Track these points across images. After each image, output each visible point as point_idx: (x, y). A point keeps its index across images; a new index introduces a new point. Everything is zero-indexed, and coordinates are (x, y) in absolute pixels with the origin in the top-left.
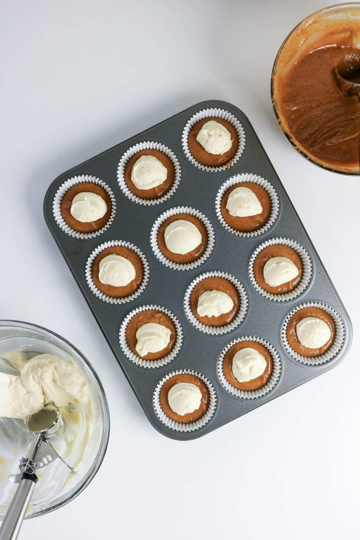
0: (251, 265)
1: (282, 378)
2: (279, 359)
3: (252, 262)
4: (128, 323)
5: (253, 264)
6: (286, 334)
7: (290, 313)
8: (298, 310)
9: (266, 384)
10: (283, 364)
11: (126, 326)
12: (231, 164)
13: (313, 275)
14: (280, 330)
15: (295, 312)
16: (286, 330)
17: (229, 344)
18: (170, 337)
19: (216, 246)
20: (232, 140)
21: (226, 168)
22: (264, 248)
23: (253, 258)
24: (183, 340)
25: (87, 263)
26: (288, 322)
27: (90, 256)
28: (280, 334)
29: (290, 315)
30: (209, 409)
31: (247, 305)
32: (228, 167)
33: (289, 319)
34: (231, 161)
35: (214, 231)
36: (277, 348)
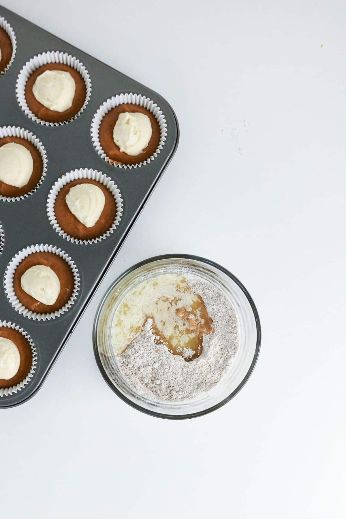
20: (143, 152)
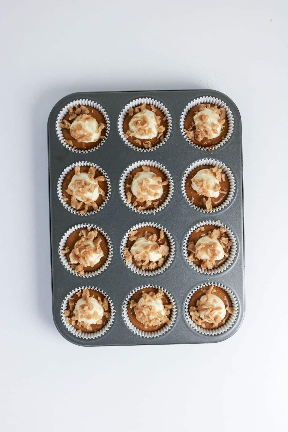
0: (189, 233)
1: (171, 332)
2: (176, 316)
3: (191, 230)
4: (73, 231)
5: (191, 233)
6: (190, 299)
7: (201, 284)
8: (209, 285)
9: (157, 331)
10: (177, 321)
11: (71, 233)
12: (212, 148)
13: (233, 264)
14: (187, 294)
15: (206, 286)
16: (191, 296)
17: (143, 286)
18: (101, 259)
19: (169, 206)
21: (207, 150)
22: (206, 225)
23: (193, 228)
24: (109, 266)
25: (64, 170)
26: (196, 290)
27: (69, 165)
28: (186, 298)
29: (201, 286)
30: (103, 329)
31: (172, 262)
32: (209, 149)
33: (199, 289)
34: (213, 146)
35: (173, 194)
36: (179, 307)
